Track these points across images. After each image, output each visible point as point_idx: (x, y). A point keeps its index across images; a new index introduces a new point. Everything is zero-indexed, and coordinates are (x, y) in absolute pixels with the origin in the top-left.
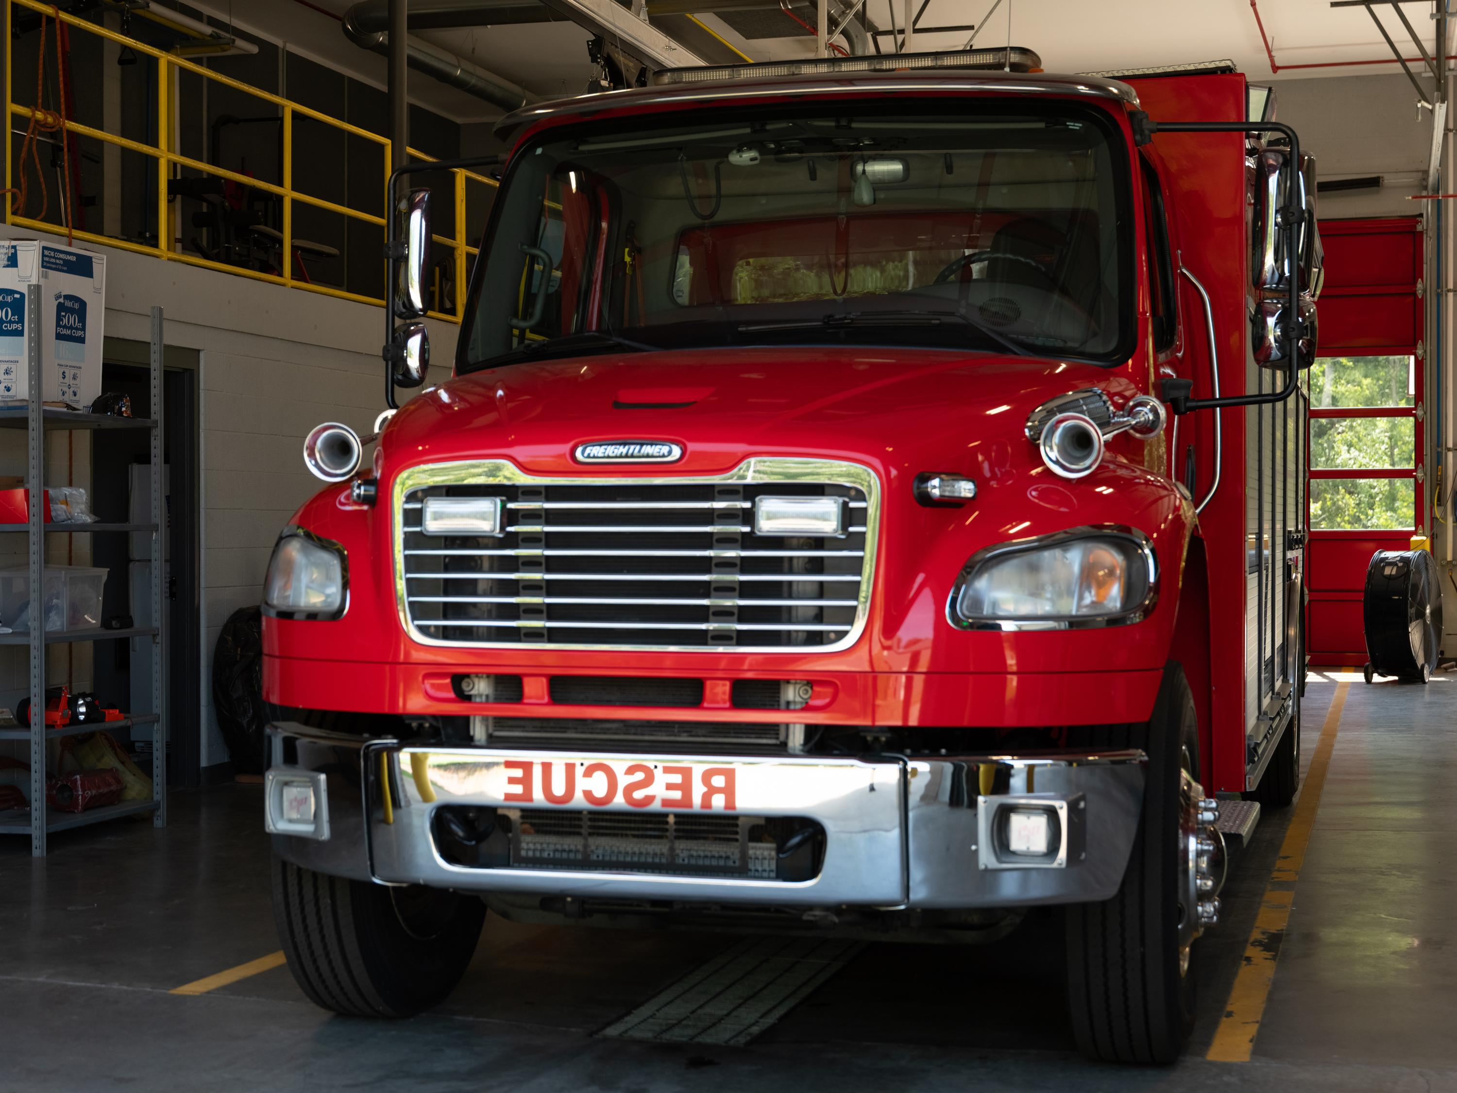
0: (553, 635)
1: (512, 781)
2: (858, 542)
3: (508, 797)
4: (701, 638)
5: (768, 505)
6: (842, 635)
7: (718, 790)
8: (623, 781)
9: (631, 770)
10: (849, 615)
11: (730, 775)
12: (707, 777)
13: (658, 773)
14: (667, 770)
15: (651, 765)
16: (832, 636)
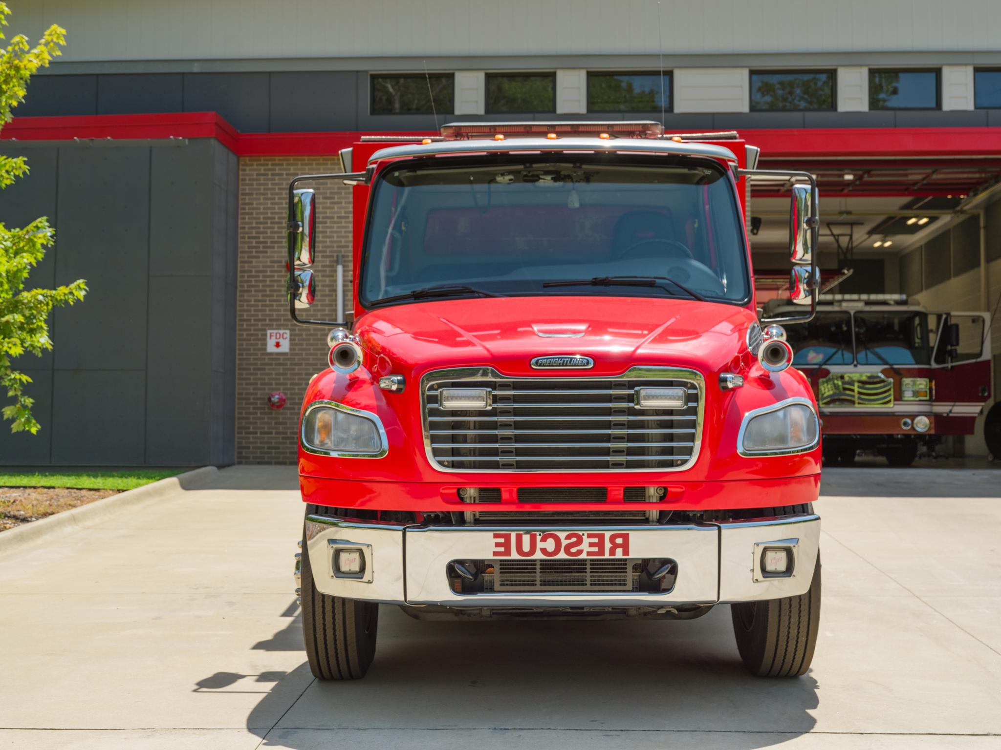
0: (519, 465)
1: (498, 545)
2: (694, 411)
3: (495, 554)
4: (606, 465)
5: (644, 391)
6: (684, 462)
7: (619, 546)
8: (564, 543)
9: (568, 537)
10: (689, 451)
11: (626, 538)
12: (613, 539)
13: (585, 537)
14: (589, 536)
15: (581, 533)
16: (679, 462)
